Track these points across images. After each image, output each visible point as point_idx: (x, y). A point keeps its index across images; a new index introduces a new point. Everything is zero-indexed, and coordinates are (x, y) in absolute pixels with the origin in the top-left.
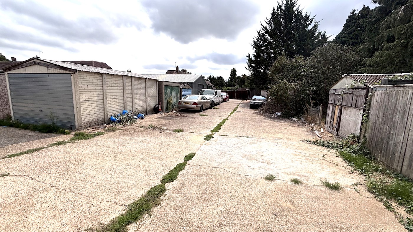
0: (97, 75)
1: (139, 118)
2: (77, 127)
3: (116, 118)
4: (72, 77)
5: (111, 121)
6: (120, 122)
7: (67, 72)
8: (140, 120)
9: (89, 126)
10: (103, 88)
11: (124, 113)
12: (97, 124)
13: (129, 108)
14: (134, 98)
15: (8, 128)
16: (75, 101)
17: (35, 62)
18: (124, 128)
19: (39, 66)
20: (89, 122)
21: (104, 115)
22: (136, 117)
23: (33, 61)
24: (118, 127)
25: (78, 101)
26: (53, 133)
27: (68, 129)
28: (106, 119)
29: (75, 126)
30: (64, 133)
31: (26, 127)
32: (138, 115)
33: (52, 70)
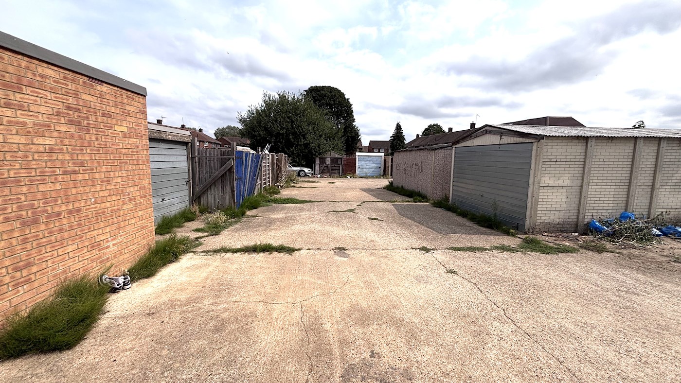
0: (577, 141)
1: (665, 234)
2: (526, 227)
3: (604, 225)
4: (534, 148)
5: (589, 229)
6: (613, 236)
7: (528, 140)
8: (669, 240)
9: (546, 230)
10: (584, 165)
11: (623, 217)
12: (561, 229)
13: (639, 206)
14: (657, 185)
15: (447, 212)
16: (531, 186)
17: (486, 130)
18: (625, 252)
19: (490, 135)
20: (549, 224)
21: (578, 216)
22: (656, 231)
23: (484, 129)
24: (609, 246)
25: (536, 186)
26: (493, 229)
27: (513, 228)
28: (580, 223)
29: (524, 225)
30: (508, 233)
31: (464, 214)
32: (664, 229)
33: (507, 140)
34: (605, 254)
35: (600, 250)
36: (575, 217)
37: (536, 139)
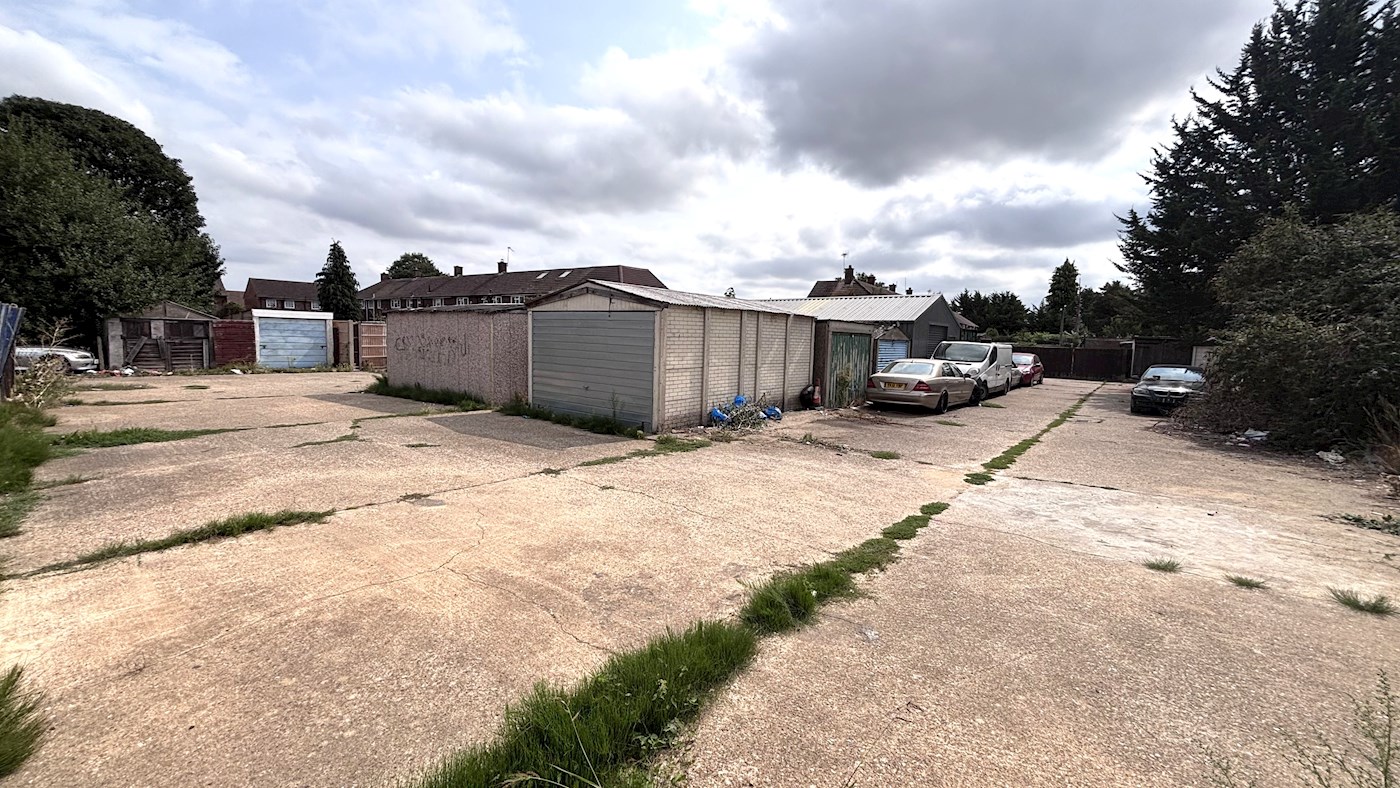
0: (696, 312)
1: (769, 417)
2: (654, 426)
3: (724, 412)
4: (657, 318)
5: (712, 420)
6: (733, 423)
7: (648, 308)
8: (771, 421)
9: (674, 426)
10: (704, 341)
11: (737, 402)
12: (687, 423)
13: (747, 392)
14: (759, 365)
15: (534, 420)
16: (656, 369)
17: (587, 288)
18: (745, 438)
19: (593, 296)
20: (676, 418)
21: (701, 405)
22: (762, 414)
23: (583, 286)
24: (734, 435)
25: (662, 369)
26: (614, 434)
27: (642, 428)
28: (704, 414)
29: (651, 424)
30: (635, 436)
31: (563, 420)
32: (767, 411)
33: (619, 305)
34: (733, 443)
35: (728, 440)
36: (699, 407)
37: (659, 307)
